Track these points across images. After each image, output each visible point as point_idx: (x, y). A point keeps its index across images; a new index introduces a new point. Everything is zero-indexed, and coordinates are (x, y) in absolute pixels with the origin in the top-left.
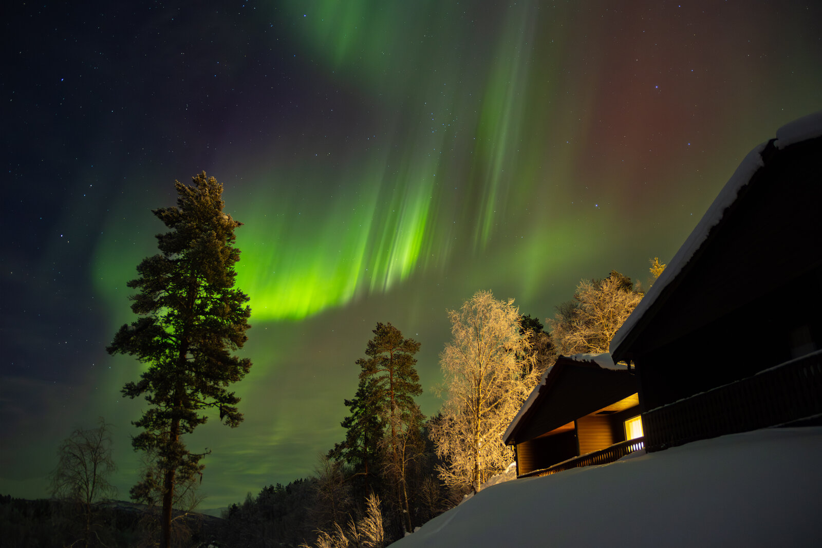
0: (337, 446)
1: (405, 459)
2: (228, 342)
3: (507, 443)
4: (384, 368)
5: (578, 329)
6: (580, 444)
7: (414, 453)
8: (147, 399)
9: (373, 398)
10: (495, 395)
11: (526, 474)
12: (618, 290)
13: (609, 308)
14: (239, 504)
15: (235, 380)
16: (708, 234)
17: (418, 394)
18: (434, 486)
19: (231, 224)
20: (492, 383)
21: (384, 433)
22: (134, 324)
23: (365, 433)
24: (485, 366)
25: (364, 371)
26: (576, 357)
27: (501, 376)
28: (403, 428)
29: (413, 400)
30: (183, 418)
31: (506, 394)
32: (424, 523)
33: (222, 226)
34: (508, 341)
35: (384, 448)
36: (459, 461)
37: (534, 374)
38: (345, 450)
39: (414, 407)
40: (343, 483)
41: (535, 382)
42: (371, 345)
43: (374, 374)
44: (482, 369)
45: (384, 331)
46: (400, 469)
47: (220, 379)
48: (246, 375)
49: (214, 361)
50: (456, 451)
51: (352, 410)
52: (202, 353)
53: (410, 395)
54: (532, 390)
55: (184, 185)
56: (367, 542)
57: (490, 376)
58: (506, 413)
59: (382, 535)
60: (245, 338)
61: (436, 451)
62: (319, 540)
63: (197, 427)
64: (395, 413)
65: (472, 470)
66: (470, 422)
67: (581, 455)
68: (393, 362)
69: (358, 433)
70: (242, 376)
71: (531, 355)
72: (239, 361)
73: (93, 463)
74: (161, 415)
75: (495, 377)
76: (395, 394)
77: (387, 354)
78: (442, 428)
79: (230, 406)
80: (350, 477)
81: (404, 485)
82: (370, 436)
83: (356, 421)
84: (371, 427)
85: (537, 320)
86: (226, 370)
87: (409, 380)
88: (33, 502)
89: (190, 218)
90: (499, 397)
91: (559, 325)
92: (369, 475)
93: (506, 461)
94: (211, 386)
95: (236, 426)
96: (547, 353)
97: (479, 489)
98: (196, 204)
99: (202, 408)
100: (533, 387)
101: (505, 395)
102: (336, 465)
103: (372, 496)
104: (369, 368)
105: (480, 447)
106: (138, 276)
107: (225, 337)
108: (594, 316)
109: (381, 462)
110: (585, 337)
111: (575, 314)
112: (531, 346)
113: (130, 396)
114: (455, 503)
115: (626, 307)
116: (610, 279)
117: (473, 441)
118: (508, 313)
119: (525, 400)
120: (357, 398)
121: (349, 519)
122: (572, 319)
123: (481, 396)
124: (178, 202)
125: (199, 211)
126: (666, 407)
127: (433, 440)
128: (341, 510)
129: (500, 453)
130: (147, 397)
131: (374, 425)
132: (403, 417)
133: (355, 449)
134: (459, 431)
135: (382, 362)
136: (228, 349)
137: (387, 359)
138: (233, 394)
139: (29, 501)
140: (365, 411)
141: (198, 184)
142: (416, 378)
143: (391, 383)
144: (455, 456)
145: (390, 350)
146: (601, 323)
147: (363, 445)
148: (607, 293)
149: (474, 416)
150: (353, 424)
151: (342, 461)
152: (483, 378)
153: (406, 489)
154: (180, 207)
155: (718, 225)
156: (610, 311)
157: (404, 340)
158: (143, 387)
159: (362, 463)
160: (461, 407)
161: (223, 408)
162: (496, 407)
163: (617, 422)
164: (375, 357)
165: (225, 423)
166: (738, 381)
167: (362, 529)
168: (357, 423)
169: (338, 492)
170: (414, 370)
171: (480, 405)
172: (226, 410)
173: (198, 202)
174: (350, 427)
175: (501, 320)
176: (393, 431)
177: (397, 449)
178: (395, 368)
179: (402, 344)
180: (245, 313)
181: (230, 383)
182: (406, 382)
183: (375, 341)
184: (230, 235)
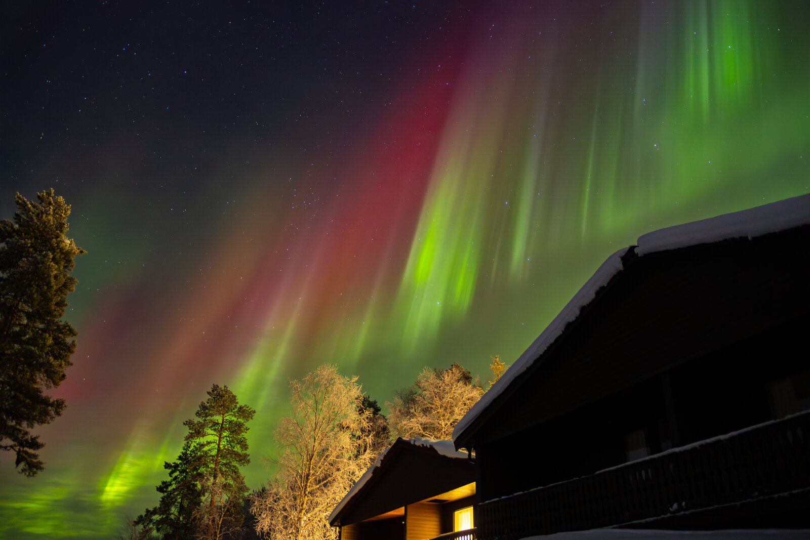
0: (148, 511)
1: (221, 532)
2: (43, 378)
3: (332, 524)
4: (213, 432)
5: (415, 415)
6: (408, 535)
7: (231, 527)
9: (196, 463)
10: (326, 473)
12: (458, 382)
13: (448, 398)
15: (42, 422)
16: (563, 329)
17: (245, 464)
19: (72, 250)
20: (325, 460)
21: (201, 502)
23: (181, 501)
24: (319, 442)
25: (191, 433)
26: (415, 441)
27: (335, 454)
28: (223, 498)
29: (238, 470)
33: (61, 249)
34: (346, 418)
35: (199, 519)
37: (367, 455)
38: (156, 517)
39: (238, 477)
41: (368, 463)
42: (203, 407)
43: (201, 438)
44: (316, 444)
45: (219, 393)
47: (25, 419)
48: (57, 418)
49: (22, 397)
50: (277, 528)
51: (170, 474)
52: (8, 388)
53: (236, 465)
54: (364, 471)
55: (25, 199)
57: (324, 452)
58: (335, 493)
60: (64, 376)
61: (255, 526)
64: (217, 481)
66: (295, 499)
68: (223, 427)
69: (174, 500)
70: (52, 418)
71: (368, 436)
72: (51, 400)
75: (328, 453)
76: (220, 462)
77: (219, 419)
78: (265, 501)
79: (31, 451)
82: (185, 503)
83: (174, 486)
84: (189, 494)
85: (375, 402)
86: (34, 410)
87: (238, 449)
89: (25, 235)
90: (329, 475)
91: (398, 409)
94: (12, 427)
95: (33, 476)
96: (382, 436)
98: (36, 221)
100: (366, 468)
101: (336, 473)
102: (144, 532)
104: (197, 431)
105: (303, 526)
107: (39, 370)
108: (433, 404)
109: (194, 532)
110: (421, 424)
111: (413, 401)
112: (368, 427)
115: (463, 399)
116: (452, 370)
117: (296, 519)
118: (350, 389)
119: (357, 480)
120: (179, 462)
122: (410, 406)
123: (312, 472)
124: (15, 217)
125: (38, 229)
126: (503, 499)
127: (255, 514)
129: (323, 534)
131: (193, 492)
132: (225, 487)
133: (167, 517)
134: (283, 507)
135: (212, 426)
136: (41, 386)
137: (218, 424)
138: (37, 437)
140: (185, 477)
141: (42, 201)
142: (244, 446)
143: (218, 450)
144: (275, 533)
145: (223, 414)
146: (438, 412)
147: (176, 513)
148: (448, 383)
149: (301, 493)
150: (170, 488)
151: (151, 529)
152: (315, 453)
154: (16, 223)
155: (573, 322)
156: (448, 402)
157: (238, 406)
159: (173, 532)
160: (289, 481)
161: (21, 453)
162: (325, 485)
163: (446, 512)
164: (205, 420)
165: (20, 471)
166: (577, 478)
168: (174, 489)
170: (244, 438)
171: (309, 481)
172: (24, 455)
173: (39, 220)
174: (166, 492)
175: (342, 395)
176: (211, 501)
177: (213, 521)
178: (225, 434)
179: (236, 410)
180: (69, 349)
181: (36, 425)
182: (234, 450)
183: (208, 403)
184: (68, 261)
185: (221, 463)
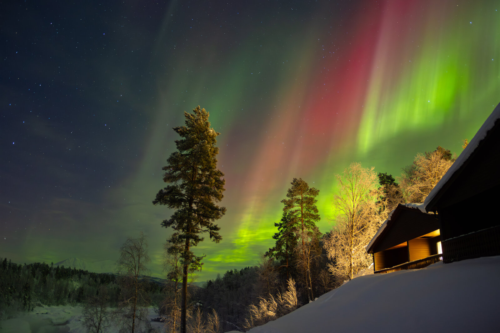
0: (270, 249)
1: (310, 258)
2: (214, 198)
3: (368, 252)
4: (297, 205)
5: (415, 183)
6: (410, 255)
7: (315, 255)
8: (173, 228)
9: (291, 222)
10: (363, 223)
11: (379, 270)
13: (435, 170)
14: (213, 280)
15: (218, 218)
17: (318, 220)
18: (327, 275)
19: (214, 134)
20: (361, 216)
21: (297, 243)
22: (165, 189)
23: (287, 242)
24: (357, 207)
25: (286, 207)
26: (408, 205)
27: (366, 212)
28: (309, 240)
29: (314, 224)
30: (192, 238)
31: (369, 223)
32: (321, 295)
33: (210, 136)
35: (297, 252)
36: (341, 261)
37: (386, 211)
38: (275, 252)
39: (315, 228)
40: (274, 271)
41: (387, 216)
42: (290, 191)
43: (292, 208)
44: (355, 208)
45: (298, 183)
46: (307, 264)
47: (210, 218)
48: (224, 216)
49: (207, 208)
50: (339, 255)
51: (279, 229)
52: (200, 204)
53: (313, 221)
54: (384, 221)
55: (189, 114)
56: (288, 305)
57: (360, 212)
58: (369, 234)
59: (296, 301)
60: (223, 196)
61: (327, 255)
62: (261, 303)
63: (199, 243)
64: (304, 231)
65: (349, 267)
66: (347, 239)
67: (411, 262)
68: (303, 201)
69: (283, 242)
71: (385, 200)
72: (219, 208)
73: (138, 257)
74: (181, 237)
75: (362, 213)
77: (299, 197)
78: (331, 242)
79: (215, 231)
80: (278, 268)
81: (309, 274)
82: (289, 244)
83: (281, 235)
84: (290, 239)
86: (213, 213)
87: (312, 212)
88: (100, 274)
89: (193, 132)
90: (365, 225)
91: (404, 179)
92: (289, 267)
93: (368, 262)
94: (205, 221)
95: (218, 242)
97: (352, 278)
98: (196, 124)
99: (201, 233)
100: (386, 219)
102: (270, 260)
103: (290, 280)
104: (289, 205)
105: (353, 254)
106: (167, 164)
107: (212, 195)
108: (426, 175)
109: (296, 259)
110: (419, 188)
111: (413, 174)
112: (385, 195)
113: (165, 227)
114: (339, 285)
115: (446, 170)
116: (436, 153)
117: (349, 250)
118: (370, 175)
119: (380, 226)
120: (282, 222)
121: (277, 292)
122: (412, 177)
123: (354, 224)
124: (186, 122)
125: (198, 128)
126: (454, 239)
127: (326, 249)
128: (273, 287)
129: (365, 257)
130: (172, 227)
131: (292, 238)
132: (309, 234)
133: (280, 252)
134: (341, 244)
135: (296, 201)
136: (213, 202)
137: (300, 200)
138: (217, 225)
139: (98, 274)
140: (286, 230)
141: (196, 113)
142: (316, 211)
143: (302, 214)
144: (339, 258)
145: (302, 194)
146: (430, 179)
147: (285, 249)
148: (434, 161)
149: (350, 236)
150: (280, 237)
151: (273, 258)
152: (355, 214)
153: (310, 275)
154: (187, 126)
156: (436, 172)
157: (309, 188)
158: (171, 222)
159: (285, 259)
160: (342, 230)
161: (211, 233)
162: (363, 230)
163: (433, 243)
164: (292, 199)
165: (213, 241)
167: (285, 298)
168: (282, 237)
169: (271, 276)
170: (315, 206)
171: (354, 229)
172: (213, 234)
174: (278, 238)
175: (366, 179)
176: (303, 242)
177: (305, 252)
178: (304, 205)
179: (308, 191)
180: (222, 183)
181: (215, 220)
182: (311, 213)
183: (292, 189)
184: (213, 140)
185: (305, 221)
